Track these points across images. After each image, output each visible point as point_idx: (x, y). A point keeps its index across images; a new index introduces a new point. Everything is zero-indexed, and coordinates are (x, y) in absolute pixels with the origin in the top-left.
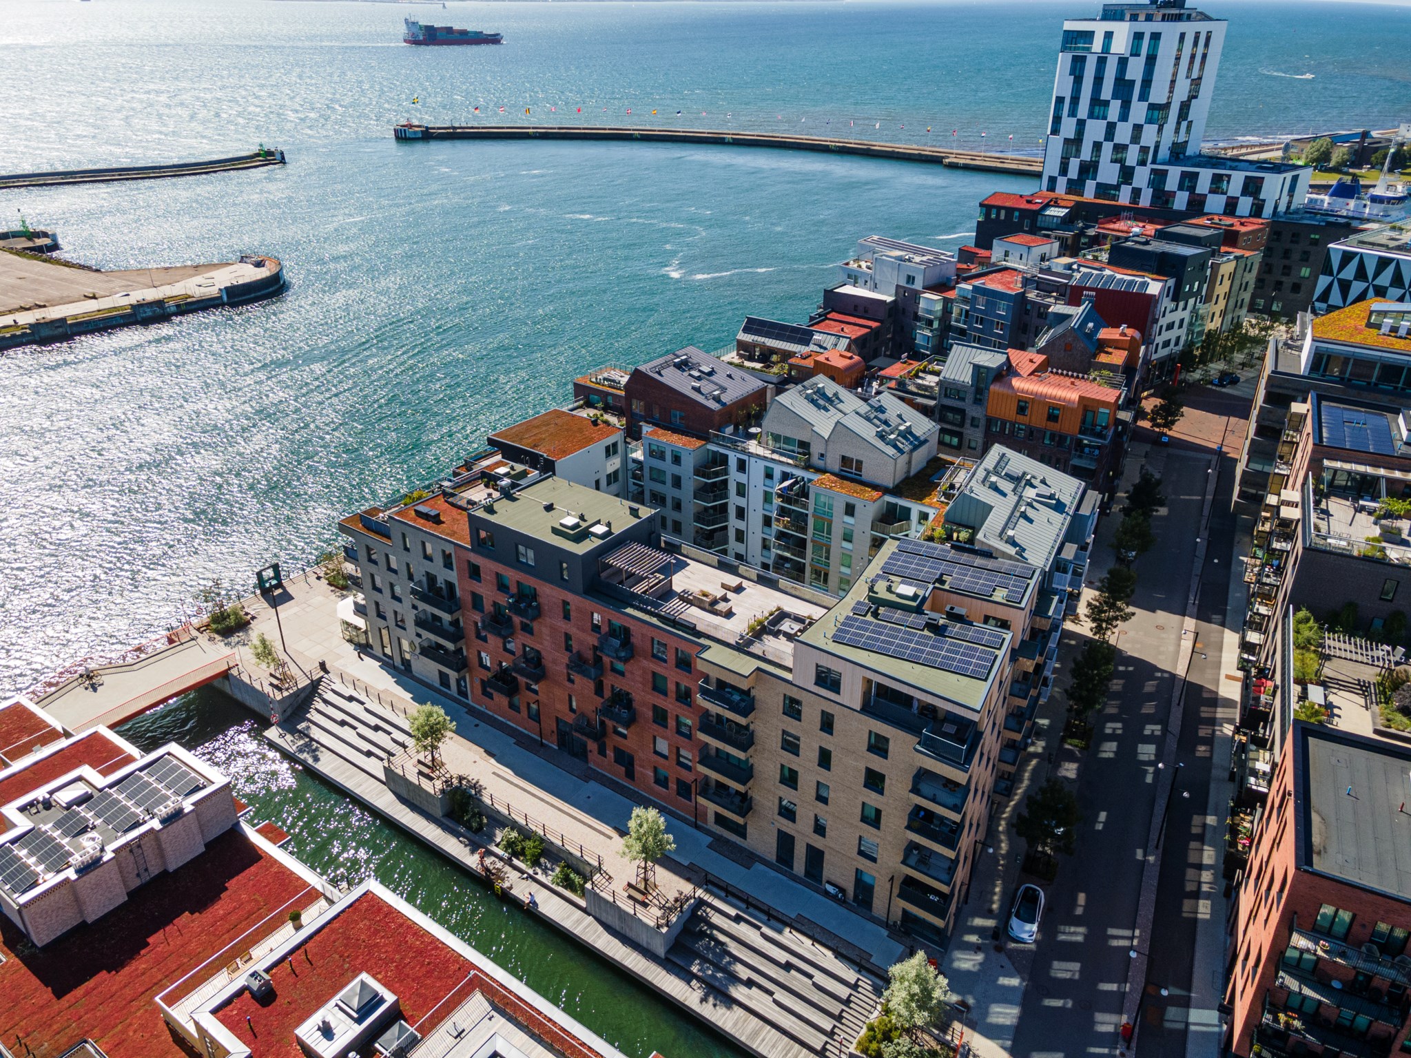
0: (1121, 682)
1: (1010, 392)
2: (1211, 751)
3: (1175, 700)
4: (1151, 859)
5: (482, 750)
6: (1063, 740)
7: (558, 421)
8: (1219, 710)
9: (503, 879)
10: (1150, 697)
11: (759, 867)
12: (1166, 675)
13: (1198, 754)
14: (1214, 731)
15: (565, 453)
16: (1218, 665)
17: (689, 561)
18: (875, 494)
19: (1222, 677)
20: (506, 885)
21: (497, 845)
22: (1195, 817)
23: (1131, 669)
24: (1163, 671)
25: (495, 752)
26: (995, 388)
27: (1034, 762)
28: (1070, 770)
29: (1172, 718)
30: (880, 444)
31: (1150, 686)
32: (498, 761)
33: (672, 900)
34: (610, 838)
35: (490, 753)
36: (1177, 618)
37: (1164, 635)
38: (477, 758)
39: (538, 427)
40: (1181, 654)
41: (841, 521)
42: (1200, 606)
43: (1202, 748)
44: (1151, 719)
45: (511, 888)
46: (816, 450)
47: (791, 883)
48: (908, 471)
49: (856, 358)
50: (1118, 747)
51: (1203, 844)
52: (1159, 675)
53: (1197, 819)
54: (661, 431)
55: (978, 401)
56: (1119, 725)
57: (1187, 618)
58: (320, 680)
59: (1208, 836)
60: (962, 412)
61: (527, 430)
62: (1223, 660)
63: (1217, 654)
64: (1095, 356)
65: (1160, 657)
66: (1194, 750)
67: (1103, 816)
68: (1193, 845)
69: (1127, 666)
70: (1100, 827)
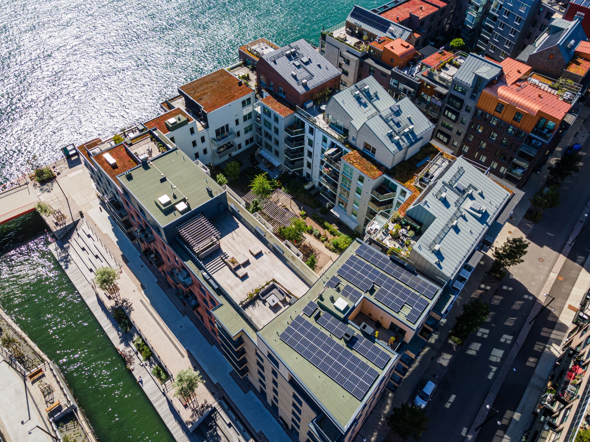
0: (501, 298)
1: (495, 96)
2: (537, 363)
3: (530, 319)
4: (470, 437)
5: (140, 284)
6: (449, 337)
7: (221, 79)
8: (554, 332)
9: (131, 364)
10: (514, 313)
11: (251, 393)
12: (531, 298)
13: (528, 364)
14: (545, 347)
15: (214, 106)
16: (567, 296)
17: (240, 224)
18: (378, 172)
19: (566, 306)
20: (131, 367)
21: (133, 342)
22: (508, 411)
23: (511, 289)
24: (530, 294)
25: (146, 287)
26: (486, 91)
27: (427, 350)
28: (445, 360)
29: (522, 333)
30: (387, 142)
31: (517, 305)
32: (145, 293)
33: (200, 405)
34: (183, 357)
35: (143, 287)
36: (556, 253)
37: (541, 266)
38: (136, 288)
39: (207, 83)
40: (547, 283)
41: (355, 183)
42: (574, 246)
43: (532, 360)
44: (508, 330)
45: (133, 370)
46: (352, 134)
47: (264, 408)
48: (405, 157)
49: (411, 47)
50: (481, 348)
51: (505, 433)
52: (526, 297)
53: (508, 413)
54: (272, 99)
55: (472, 97)
56: (487, 331)
57: (561, 255)
58: (78, 221)
59: (511, 427)
60: (462, 101)
61: (201, 85)
62: (572, 293)
63: (569, 287)
64: (567, 66)
65: (533, 283)
66: (526, 360)
67: (453, 397)
68: (499, 432)
69: (509, 286)
70: (448, 405)
